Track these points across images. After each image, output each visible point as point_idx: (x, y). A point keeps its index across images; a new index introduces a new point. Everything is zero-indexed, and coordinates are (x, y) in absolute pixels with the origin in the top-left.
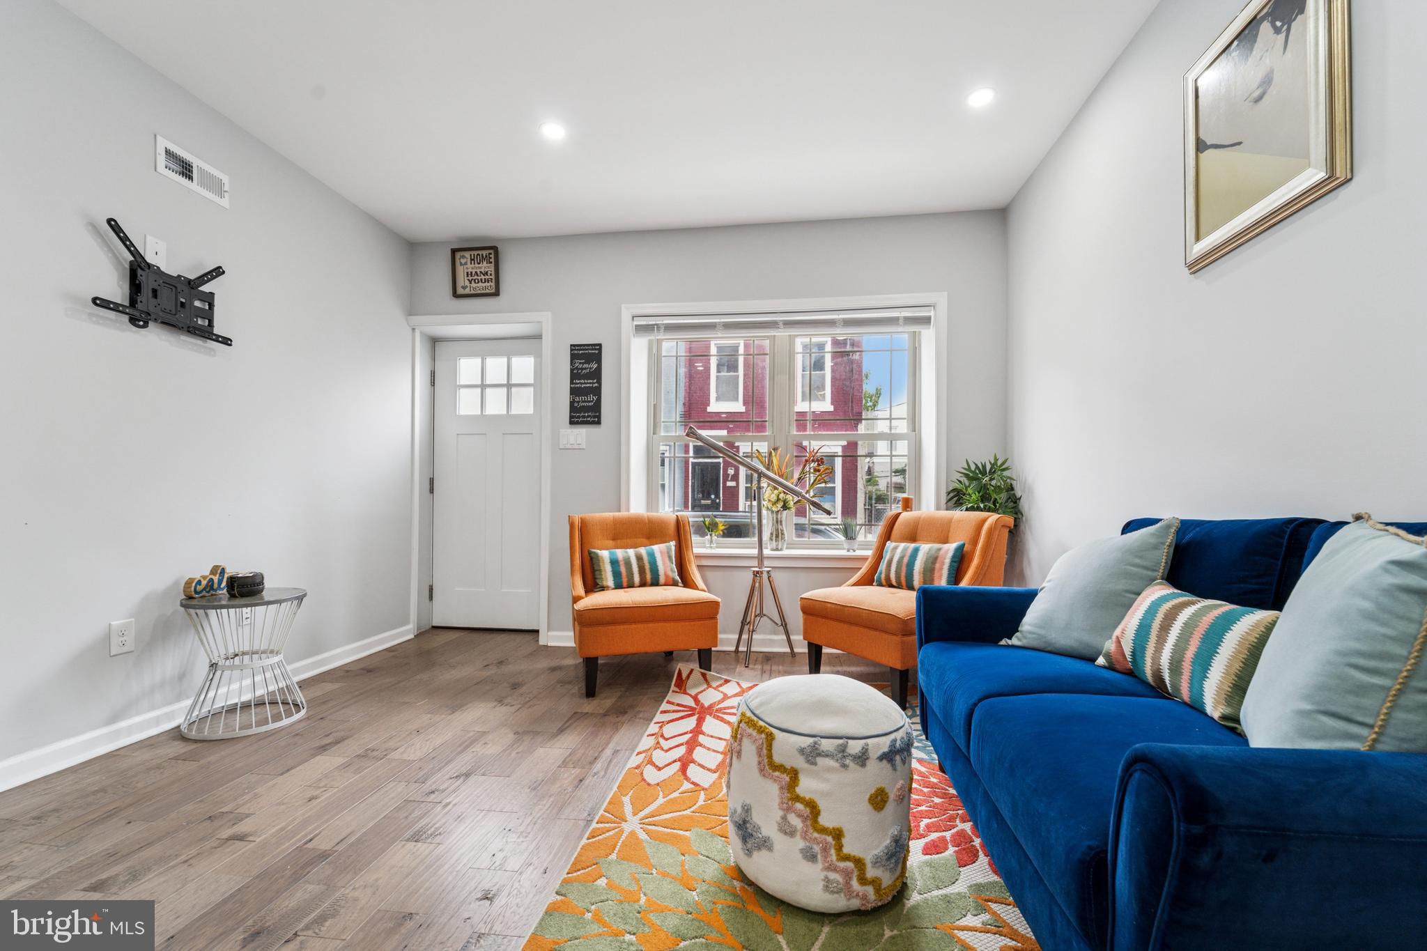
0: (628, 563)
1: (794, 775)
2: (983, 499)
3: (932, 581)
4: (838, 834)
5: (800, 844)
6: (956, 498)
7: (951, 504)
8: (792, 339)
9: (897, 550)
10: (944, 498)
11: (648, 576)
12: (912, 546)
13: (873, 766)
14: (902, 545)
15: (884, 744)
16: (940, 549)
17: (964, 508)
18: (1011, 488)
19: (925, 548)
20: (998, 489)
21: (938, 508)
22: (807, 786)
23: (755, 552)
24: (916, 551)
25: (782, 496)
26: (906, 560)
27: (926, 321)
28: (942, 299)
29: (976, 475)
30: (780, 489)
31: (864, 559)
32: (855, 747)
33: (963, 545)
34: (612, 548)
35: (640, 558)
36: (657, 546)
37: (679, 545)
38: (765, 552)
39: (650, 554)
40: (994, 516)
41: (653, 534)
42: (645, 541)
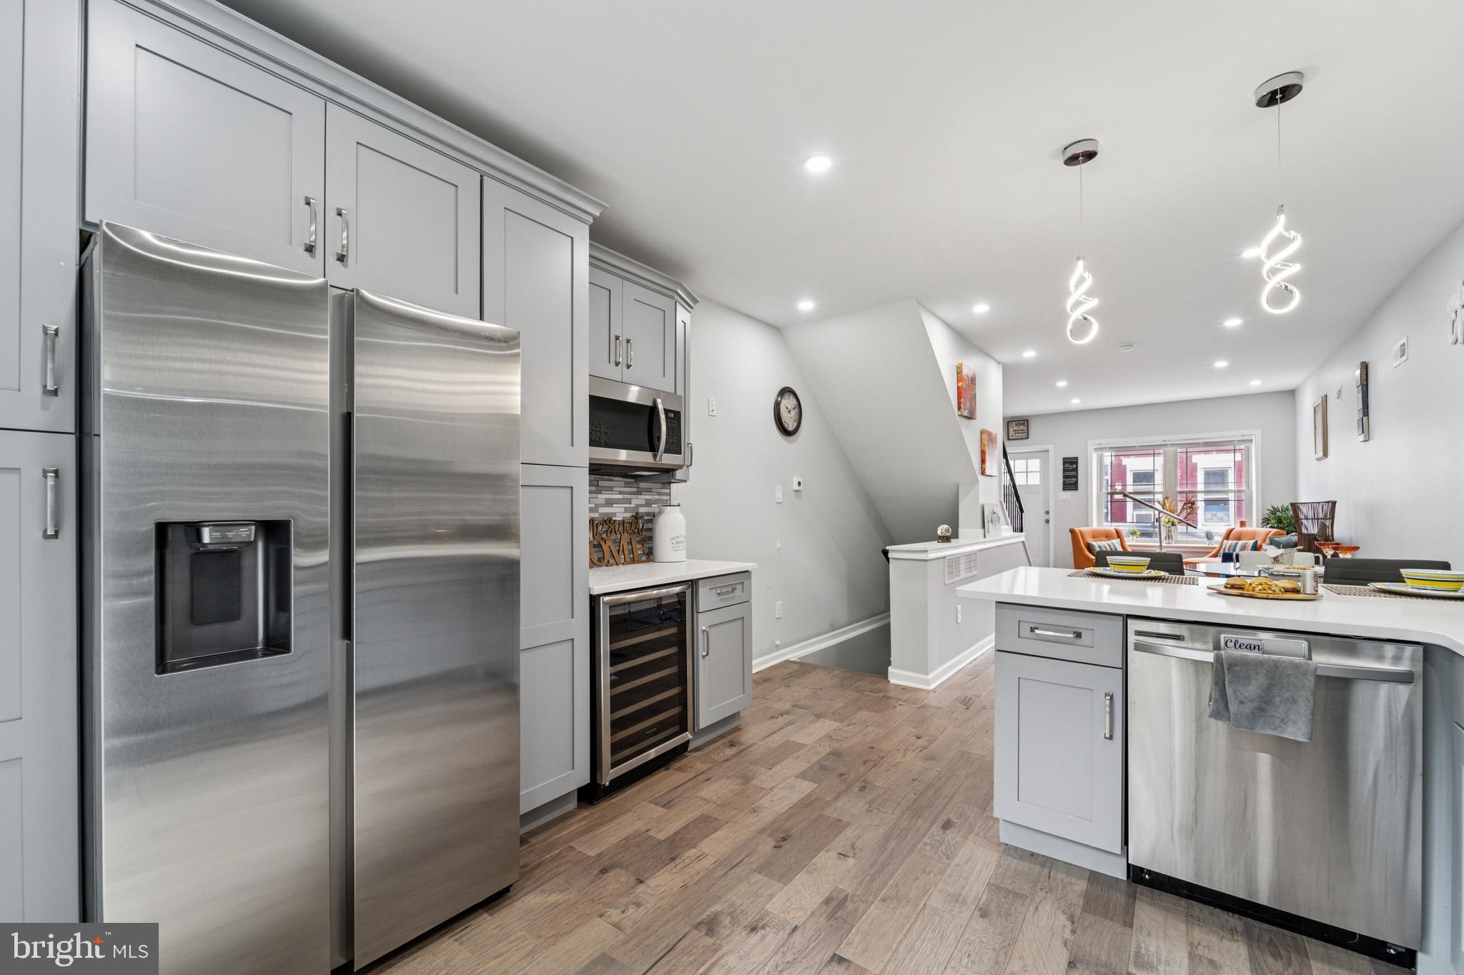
2: (1279, 523)
6: (1266, 521)
7: (1265, 524)
9: (1228, 543)
10: (1261, 521)
16: (1247, 543)
17: (1269, 526)
19: (1240, 543)
20: (1287, 518)
23: (1158, 544)
24: (1237, 544)
25: (1171, 520)
26: (1232, 548)
28: (1259, 433)
29: (1274, 511)
30: (1170, 517)
31: (1214, 548)
33: (1256, 542)
34: (1095, 541)
35: (1109, 546)
36: (1113, 541)
37: (1121, 541)
38: (1163, 544)
39: (1113, 544)
40: (1276, 530)
41: (1108, 536)
42: (1105, 539)
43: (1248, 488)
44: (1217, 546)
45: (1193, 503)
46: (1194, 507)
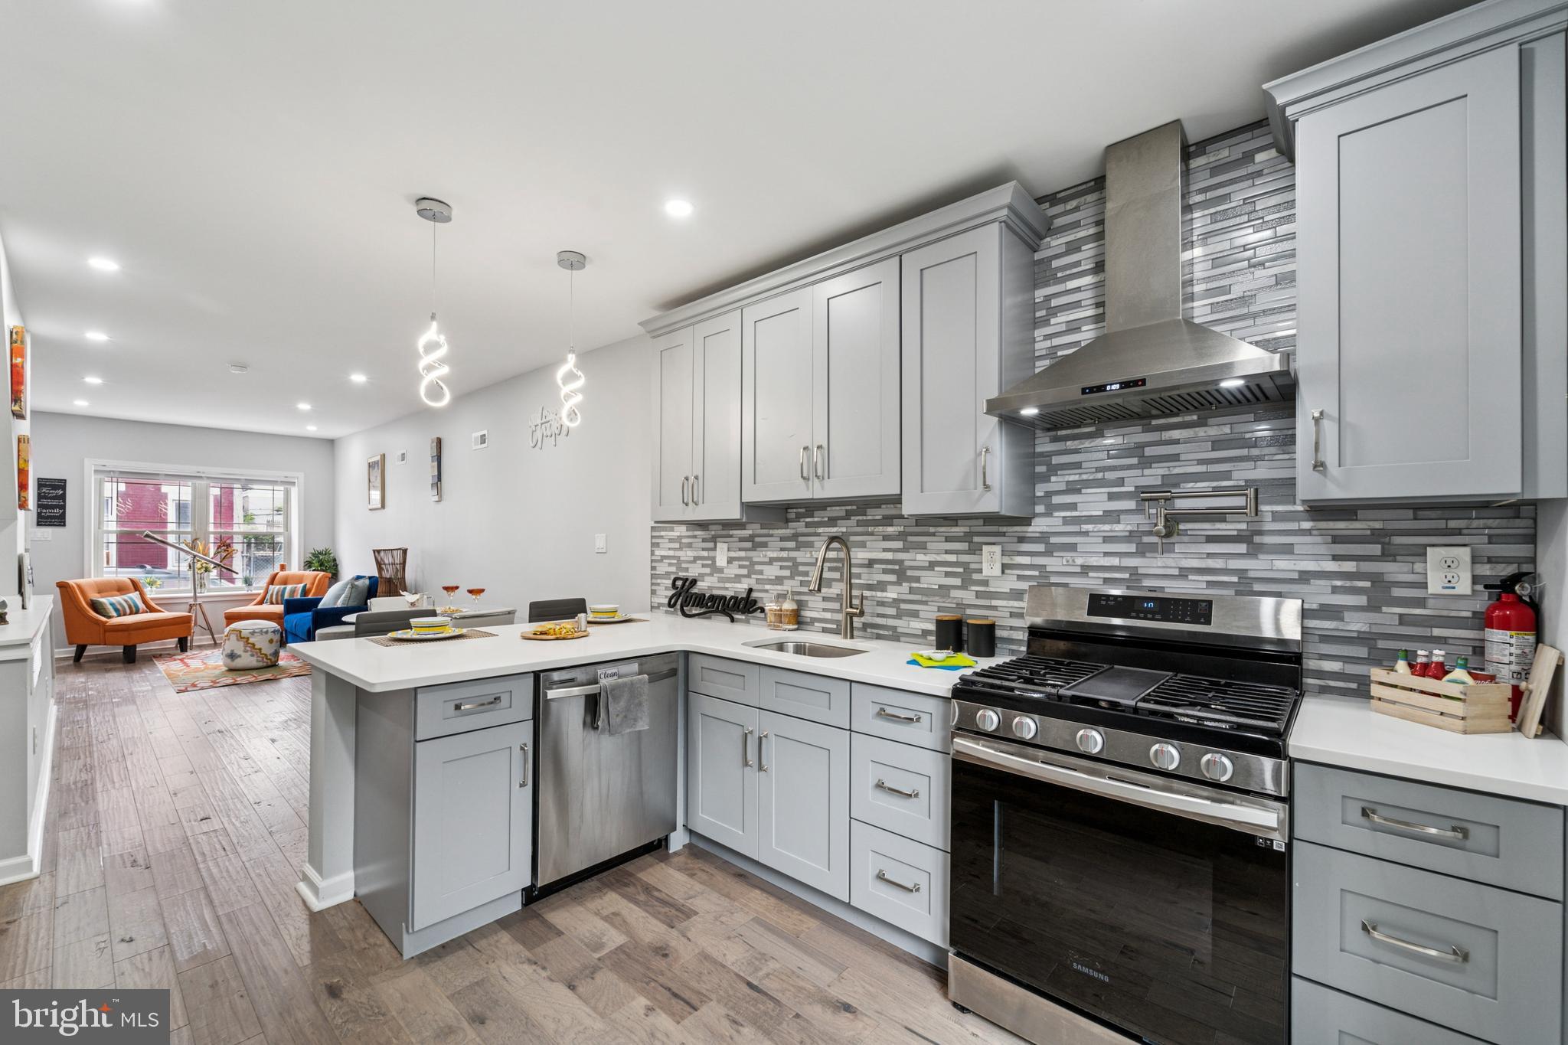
0: (120, 604)
1: (248, 638)
2: (321, 566)
3: (293, 596)
4: (260, 649)
5: (250, 653)
6: (308, 565)
7: (306, 567)
8: (208, 487)
9: (275, 588)
10: (303, 565)
11: (134, 609)
12: (283, 587)
13: (269, 634)
14: (278, 587)
15: (273, 629)
16: (296, 587)
17: (312, 569)
18: (335, 560)
19: (289, 587)
20: (328, 562)
21: (300, 570)
22: (251, 640)
23: (192, 595)
24: (285, 589)
25: (204, 565)
26: (280, 593)
27: (293, 483)
28: (301, 475)
29: (316, 555)
30: (203, 561)
31: (259, 594)
32: (265, 630)
33: (306, 585)
34: (102, 597)
35: (126, 601)
36: (131, 595)
37: (140, 594)
38: (198, 595)
39: (131, 599)
40: (323, 573)
41: (121, 589)
42: (117, 593)
43: (287, 531)
44: (262, 591)
45: (229, 546)
46: (230, 550)
